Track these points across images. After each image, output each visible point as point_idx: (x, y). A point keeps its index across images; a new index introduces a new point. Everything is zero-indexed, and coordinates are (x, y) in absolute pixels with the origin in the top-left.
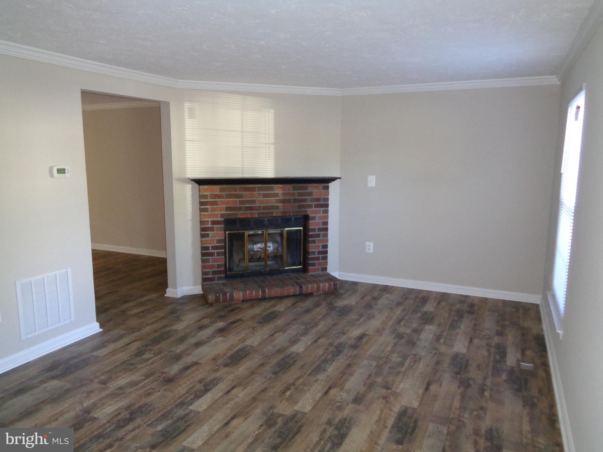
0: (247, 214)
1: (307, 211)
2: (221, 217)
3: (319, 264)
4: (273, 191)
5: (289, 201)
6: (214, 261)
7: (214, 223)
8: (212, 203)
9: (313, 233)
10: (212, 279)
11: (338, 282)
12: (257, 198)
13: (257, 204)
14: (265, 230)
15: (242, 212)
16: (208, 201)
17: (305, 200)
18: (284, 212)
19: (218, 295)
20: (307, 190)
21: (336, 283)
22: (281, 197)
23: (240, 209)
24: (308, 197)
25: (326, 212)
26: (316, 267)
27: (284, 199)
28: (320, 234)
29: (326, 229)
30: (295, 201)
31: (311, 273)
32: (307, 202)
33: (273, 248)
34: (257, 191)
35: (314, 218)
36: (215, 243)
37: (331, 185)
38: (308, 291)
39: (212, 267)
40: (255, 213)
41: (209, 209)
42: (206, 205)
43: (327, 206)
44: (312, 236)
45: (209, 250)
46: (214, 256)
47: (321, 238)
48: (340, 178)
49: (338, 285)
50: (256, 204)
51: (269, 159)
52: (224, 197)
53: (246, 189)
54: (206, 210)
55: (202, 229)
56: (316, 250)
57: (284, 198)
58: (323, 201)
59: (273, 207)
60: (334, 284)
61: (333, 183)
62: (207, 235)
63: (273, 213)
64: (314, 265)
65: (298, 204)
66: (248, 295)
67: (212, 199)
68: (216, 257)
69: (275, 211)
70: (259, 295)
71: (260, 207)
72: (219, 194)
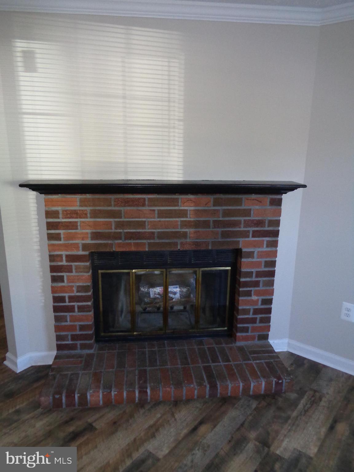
0: (130, 244)
1: (239, 241)
2: (84, 249)
3: (254, 329)
4: (178, 206)
5: (206, 224)
6: (73, 319)
7: (71, 258)
8: (67, 226)
9: (248, 279)
10: (72, 347)
11: (286, 379)
12: (147, 218)
13: (148, 229)
14: (164, 270)
15: (120, 241)
16: (59, 222)
17: (236, 224)
18: (196, 244)
19: (57, 396)
20: (241, 205)
21: (280, 381)
22: (190, 218)
23: (117, 236)
24: (242, 219)
25: (275, 244)
26: (249, 334)
27: (197, 221)
28: (260, 281)
29: (272, 274)
30: (217, 224)
31: (239, 344)
32: (240, 227)
33: (180, 294)
34: (149, 206)
35: (250, 255)
36: (75, 292)
37: (287, 198)
38: (228, 393)
39: (71, 328)
40: (144, 244)
41: (62, 236)
42: (57, 229)
43: (276, 234)
44: (246, 284)
45: (65, 302)
46: (73, 311)
47: (261, 288)
48: (304, 186)
49: (284, 385)
50: (145, 229)
51: (174, 148)
52: (88, 215)
53: (127, 203)
54: (57, 237)
55: (53, 269)
56: (252, 308)
57: (197, 219)
58: (268, 227)
59: (176, 235)
60: (277, 383)
61: (290, 194)
62: (61, 279)
63: (176, 244)
64: (246, 330)
65: (222, 230)
66: (113, 397)
67: (66, 218)
68: (76, 313)
69: (179, 241)
70: (135, 399)
71: (153, 233)
72: (80, 210)
